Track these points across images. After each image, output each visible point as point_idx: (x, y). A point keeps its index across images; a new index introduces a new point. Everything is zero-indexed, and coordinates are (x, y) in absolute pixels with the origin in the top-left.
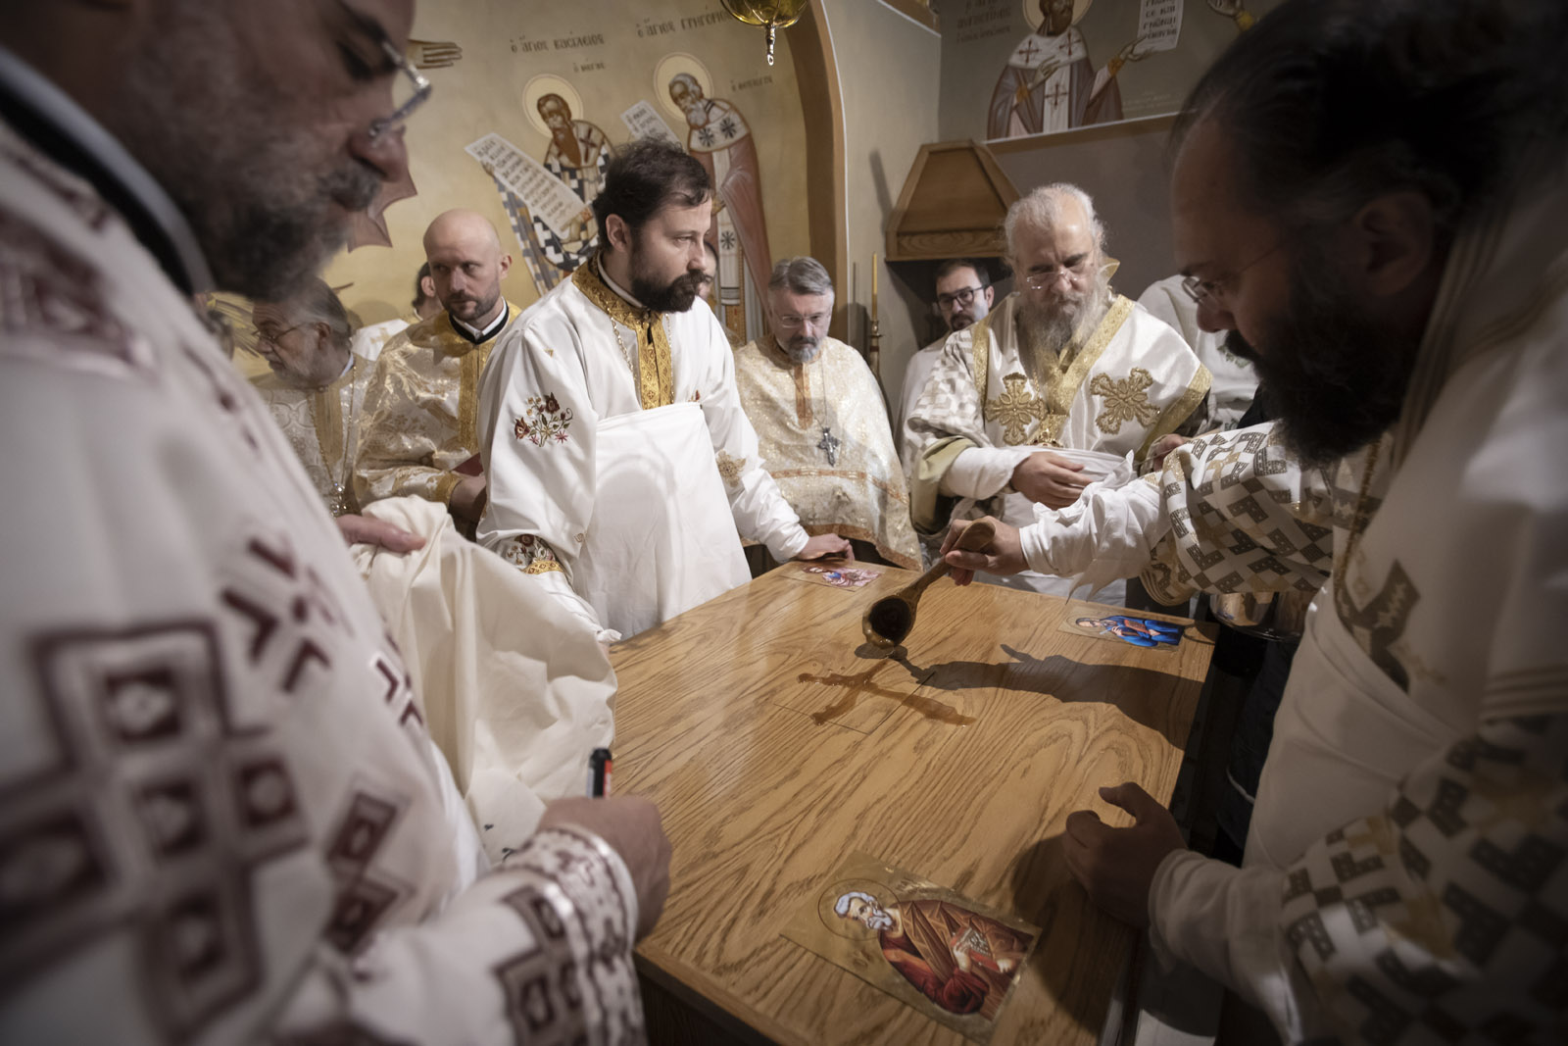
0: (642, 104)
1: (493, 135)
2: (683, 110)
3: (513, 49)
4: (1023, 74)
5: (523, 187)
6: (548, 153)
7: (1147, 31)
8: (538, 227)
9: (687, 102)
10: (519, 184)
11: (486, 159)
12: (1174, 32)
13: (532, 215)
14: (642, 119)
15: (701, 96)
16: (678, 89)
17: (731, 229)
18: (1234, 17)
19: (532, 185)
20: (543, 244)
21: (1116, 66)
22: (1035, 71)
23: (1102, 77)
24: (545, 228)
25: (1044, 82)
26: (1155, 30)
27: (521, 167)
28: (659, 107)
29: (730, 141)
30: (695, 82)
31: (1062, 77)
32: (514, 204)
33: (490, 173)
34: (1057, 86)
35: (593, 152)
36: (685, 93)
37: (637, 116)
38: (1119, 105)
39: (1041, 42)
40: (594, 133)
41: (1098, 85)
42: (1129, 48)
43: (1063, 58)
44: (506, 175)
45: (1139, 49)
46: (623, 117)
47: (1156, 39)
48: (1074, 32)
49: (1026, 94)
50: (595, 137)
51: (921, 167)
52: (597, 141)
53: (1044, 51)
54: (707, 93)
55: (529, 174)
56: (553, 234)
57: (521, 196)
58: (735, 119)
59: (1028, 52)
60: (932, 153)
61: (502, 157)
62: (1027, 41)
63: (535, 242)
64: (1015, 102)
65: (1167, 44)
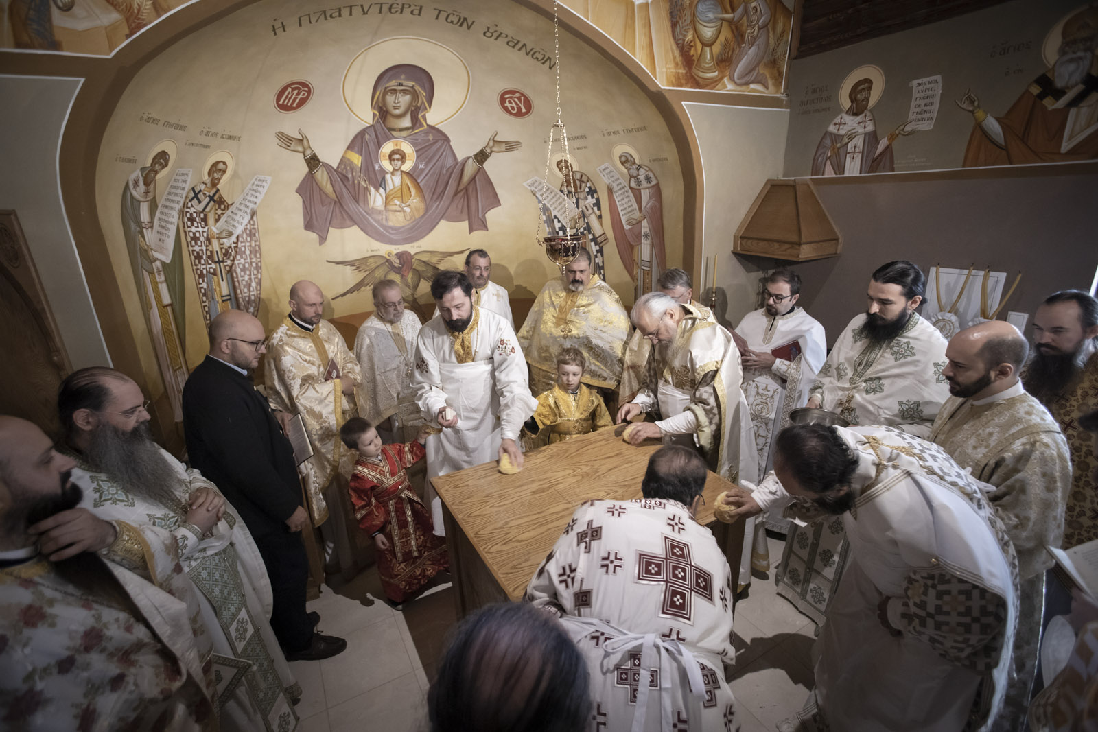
0: (606, 164)
1: (536, 178)
2: (628, 169)
3: (545, 142)
4: (836, 138)
5: (550, 201)
6: (562, 185)
7: (914, 117)
8: (556, 221)
9: (628, 165)
10: (548, 199)
11: (533, 188)
12: (932, 119)
13: (553, 215)
14: (606, 171)
15: (635, 163)
16: (623, 159)
17: (648, 230)
18: (972, 112)
19: (554, 200)
20: (557, 230)
21: (892, 137)
22: (843, 136)
23: (883, 143)
24: (559, 221)
25: (847, 143)
26: (919, 116)
27: (549, 192)
28: (615, 166)
29: (649, 185)
30: (632, 156)
31: (859, 142)
32: (545, 209)
33: (534, 195)
34: (855, 147)
35: (583, 185)
36: (627, 161)
37: (604, 170)
38: (892, 162)
39: (848, 119)
40: (584, 177)
41: (880, 148)
42: (902, 127)
43: (860, 130)
44: (542, 195)
45: (908, 128)
46: (598, 169)
47: (920, 122)
48: (868, 114)
49: (836, 150)
50: (584, 178)
51: (763, 195)
52: (585, 180)
53: (851, 126)
54: (637, 161)
55: (553, 195)
56: (563, 225)
57: (548, 205)
58: (651, 175)
59: (840, 124)
60: (773, 186)
61: (540, 187)
62: (840, 117)
63: (554, 228)
64: (829, 155)
65: (926, 126)
